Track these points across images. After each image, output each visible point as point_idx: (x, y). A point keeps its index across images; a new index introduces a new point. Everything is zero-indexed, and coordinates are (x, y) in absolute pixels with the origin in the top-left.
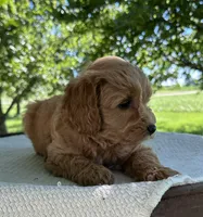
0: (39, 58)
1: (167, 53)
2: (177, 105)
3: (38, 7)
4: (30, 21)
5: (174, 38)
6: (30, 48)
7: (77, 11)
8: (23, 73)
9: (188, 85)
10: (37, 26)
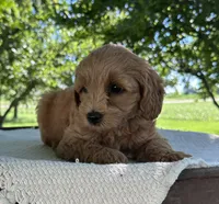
0: (40, 61)
1: (167, 60)
2: (176, 112)
3: (41, 11)
4: (33, 25)
5: (174, 44)
6: (31, 51)
7: (79, 16)
8: (24, 76)
9: (187, 93)
10: (38, 31)
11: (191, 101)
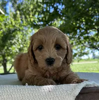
3: (25, 22)
4: (21, 28)
9: (94, 58)
10: (24, 31)
11: (96, 62)
